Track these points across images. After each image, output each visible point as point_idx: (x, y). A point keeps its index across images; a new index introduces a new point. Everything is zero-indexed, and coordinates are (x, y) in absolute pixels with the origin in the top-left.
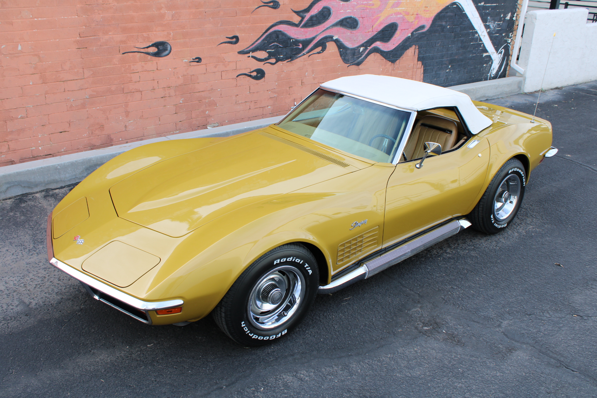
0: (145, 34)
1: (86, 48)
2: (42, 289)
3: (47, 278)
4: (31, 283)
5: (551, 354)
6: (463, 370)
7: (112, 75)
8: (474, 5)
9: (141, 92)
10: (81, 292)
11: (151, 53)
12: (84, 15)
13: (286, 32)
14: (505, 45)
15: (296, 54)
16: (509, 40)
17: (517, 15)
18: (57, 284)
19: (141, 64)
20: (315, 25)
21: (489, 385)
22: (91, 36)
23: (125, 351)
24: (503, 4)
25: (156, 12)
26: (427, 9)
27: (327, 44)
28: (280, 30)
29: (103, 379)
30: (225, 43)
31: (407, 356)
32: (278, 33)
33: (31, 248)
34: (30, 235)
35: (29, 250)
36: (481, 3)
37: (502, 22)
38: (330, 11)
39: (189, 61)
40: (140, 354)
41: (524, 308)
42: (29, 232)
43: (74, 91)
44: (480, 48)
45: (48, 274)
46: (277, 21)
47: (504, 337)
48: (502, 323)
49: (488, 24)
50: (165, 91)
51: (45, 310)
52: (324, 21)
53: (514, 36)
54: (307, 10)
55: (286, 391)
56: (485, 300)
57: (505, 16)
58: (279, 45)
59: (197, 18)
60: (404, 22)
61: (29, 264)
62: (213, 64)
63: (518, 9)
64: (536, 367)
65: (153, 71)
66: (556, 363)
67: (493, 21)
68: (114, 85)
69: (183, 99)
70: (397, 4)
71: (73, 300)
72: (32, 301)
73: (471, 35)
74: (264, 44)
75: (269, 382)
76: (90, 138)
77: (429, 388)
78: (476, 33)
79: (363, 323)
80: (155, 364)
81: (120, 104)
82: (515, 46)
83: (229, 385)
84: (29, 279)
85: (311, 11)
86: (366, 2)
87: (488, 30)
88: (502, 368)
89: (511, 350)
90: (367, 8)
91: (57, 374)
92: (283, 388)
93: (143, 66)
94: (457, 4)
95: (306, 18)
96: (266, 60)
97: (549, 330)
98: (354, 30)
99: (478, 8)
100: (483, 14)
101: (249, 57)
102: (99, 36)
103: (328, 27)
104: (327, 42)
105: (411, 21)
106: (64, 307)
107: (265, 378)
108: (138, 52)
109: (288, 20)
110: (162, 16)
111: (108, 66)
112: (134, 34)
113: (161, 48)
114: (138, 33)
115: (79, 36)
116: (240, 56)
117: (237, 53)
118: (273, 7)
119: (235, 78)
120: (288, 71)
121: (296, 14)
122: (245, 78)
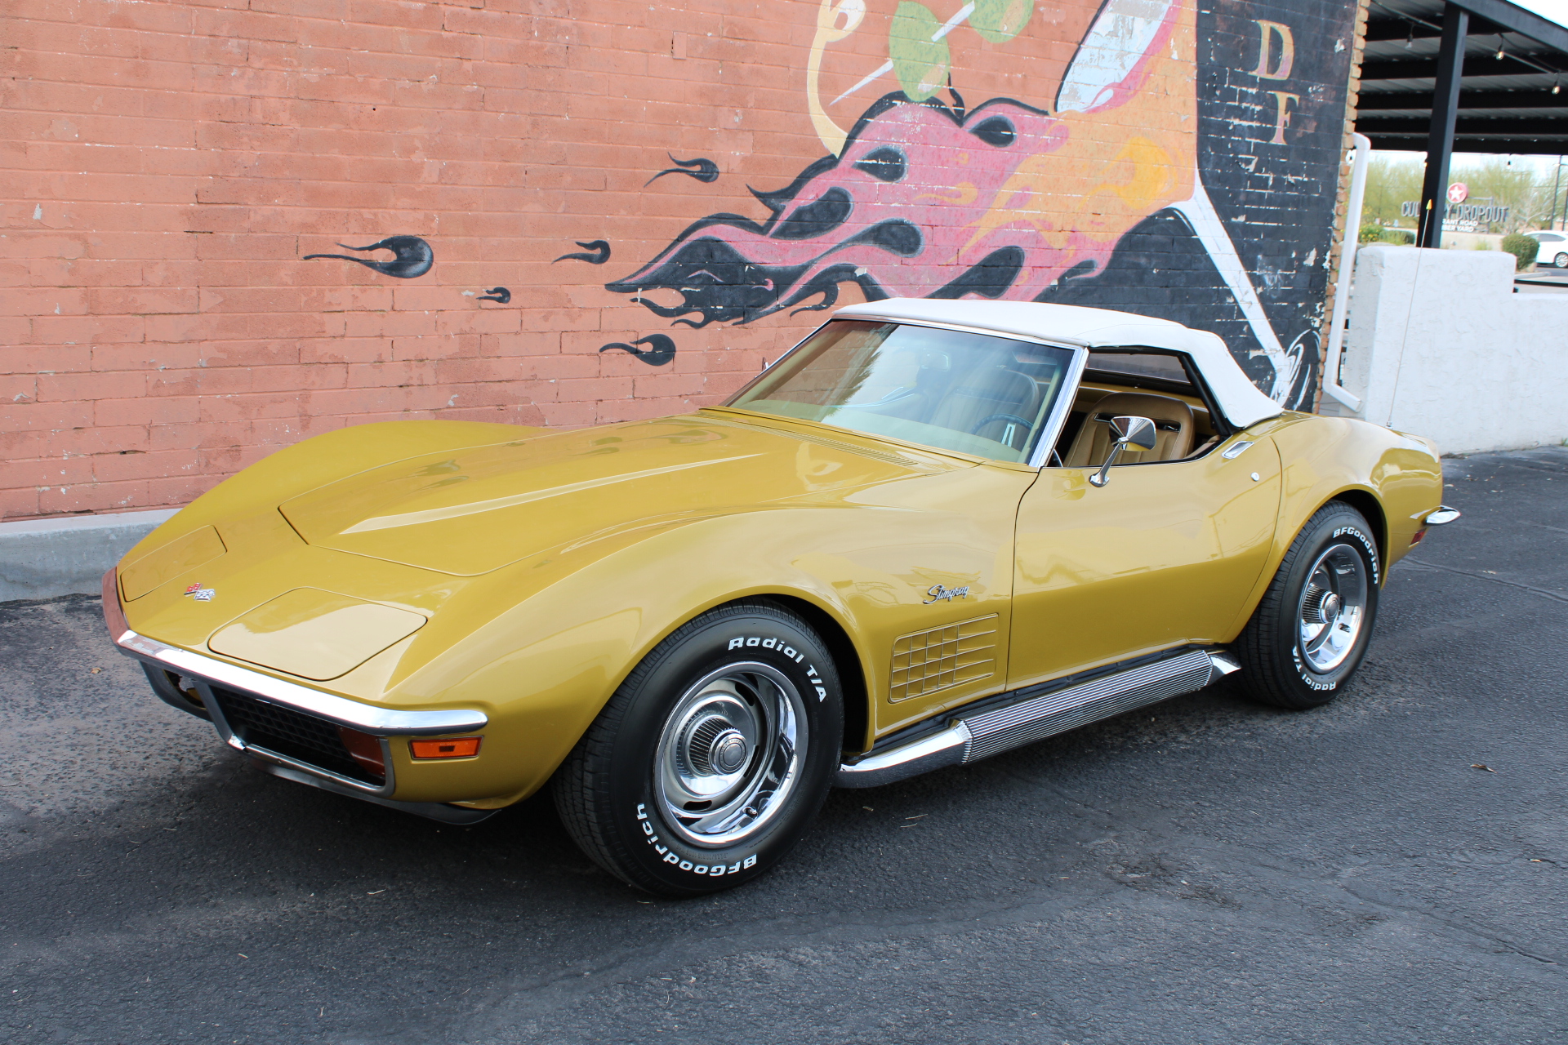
0: (367, 214)
1: (211, 233)
2: (65, 784)
3: (79, 761)
4: (34, 772)
5: (1478, 929)
6: (1243, 955)
7: (273, 311)
8: (1220, 220)
9: (346, 365)
10: (176, 791)
11: (380, 263)
12: (214, 148)
13: (732, 245)
14: (1305, 332)
15: (759, 306)
16: (1315, 322)
17: (1332, 256)
18: (108, 775)
19: (352, 289)
20: (808, 232)
21: (1317, 984)
22: (228, 203)
23: (305, 902)
24: (1294, 225)
25: (400, 159)
26: (1099, 219)
27: (840, 287)
28: (718, 237)
29: (246, 953)
30: (574, 257)
31: (1087, 926)
32: (712, 246)
33: (32, 706)
34: (27, 682)
35: (27, 710)
36: (1237, 218)
37: (1294, 272)
38: (848, 201)
39: (479, 296)
40: (348, 908)
41: (1395, 844)
42: (24, 676)
43: (169, 343)
44: (1241, 336)
45: (81, 757)
46: (710, 215)
47: (1349, 895)
48: (1339, 870)
49: (1257, 272)
50: (411, 370)
51: (74, 823)
52: (831, 225)
53: (1327, 310)
54: (789, 192)
55: (758, 985)
56: (1289, 828)
57: (1301, 258)
58: (712, 278)
59: (505, 184)
60: (1040, 248)
61: (28, 735)
62: (542, 310)
63: (1335, 241)
64: (1439, 952)
65: (382, 313)
66: (1491, 945)
67: (1270, 267)
68: (277, 338)
69: (456, 396)
70: (1021, 199)
71: (153, 806)
72: (38, 805)
73: (1215, 299)
74: (675, 270)
75: (712, 967)
76: (200, 476)
77: (1153, 986)
78: (1229, 293)
79: (961, 862)
80: (391, 928)
81: (288, 393)
82: (1332, 337)
83: (600, 970)
84: (27, 764)
85: (798, 196)
86: (941, 187)
87: (1260, 290)
88: (1347, 952)
89: (1370, 920)
90: (943, 202)
91: (115, 942)
92: (751, 979)
93: (357, 297)
94: (1177, 212)
95: (785, 211)
96: (678, 315)
97: (1468, 886)
98: (909, 255)
99: (1231, 229)
100: (1245, 245)
101: (635, 300)
102: (247, 204)
103: (841, 242)
104: (840, 281)
105: (1057, 246)
106: (129, 818)
107: (699, 960)
108: (347, 258)
109: (740, 214)
110: (415, 171)
111: (263, 287)
112: (338, 209)
113: (406, 253)
114: (350, 208)
115: (195, 200)
116: (611, 295)
117: (604, 287)
118: (699, 177)
119: (596, 355)
120: (737, 349)
121: (760, 200)
122: (623, 355)
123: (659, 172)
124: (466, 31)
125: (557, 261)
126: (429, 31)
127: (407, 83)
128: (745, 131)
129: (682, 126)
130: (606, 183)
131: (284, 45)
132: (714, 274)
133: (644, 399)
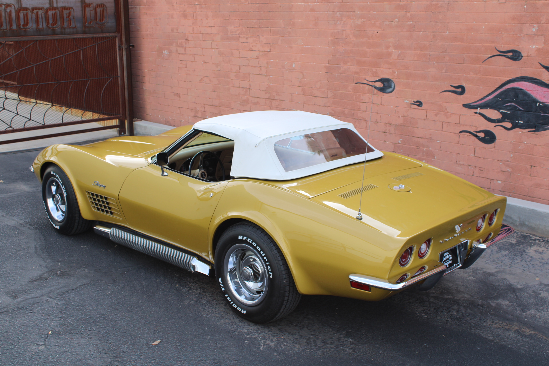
0: (374, 69)
1: (331, 73)
7: (346, 100)
9: (367, 121)
11: (378, 87)
12: (333, 46)
13: (529, 92)
15: (544, 125)
19: (369, 95)
22: (336, 64)
25: (385, 50)
28: (521, 87)
30: (449, 91)
32: (517, 92)
39: (410, 103)
43: (321, 106)
46: (517, 76)
50: (387, 127)
58: (517, 107)
59: (421, 60)
62: (434, 111)
65: (378, 105)
68: (347, 109)
69: (401, 140)
74: (497, 101)
93: (370, 98)
96: (497, 122)
101: (476, 113)
102: (340, 65)
108: (368, 84)
109: (535, 77)
110: (389, 54)
111: (344, 92)
112: (366, 68)
113: (386, 84)
114: (369, 67)
115: (328, 63)
116: (465, 109)
117: (462, 105)
118: (511, 58)
119: (458, 134)
120: (530, 144)
121: (547, 71)
122: (470, 136)
123: (490, 56)
124: (409, 1)
125: (442, 92)
126: (395, 3)
127: (388, 23)
128: (539, 35)
129: (503, 34)
130: (464, 60)
131: (351, 13)
132: (518, 105)
133: (479, 157)
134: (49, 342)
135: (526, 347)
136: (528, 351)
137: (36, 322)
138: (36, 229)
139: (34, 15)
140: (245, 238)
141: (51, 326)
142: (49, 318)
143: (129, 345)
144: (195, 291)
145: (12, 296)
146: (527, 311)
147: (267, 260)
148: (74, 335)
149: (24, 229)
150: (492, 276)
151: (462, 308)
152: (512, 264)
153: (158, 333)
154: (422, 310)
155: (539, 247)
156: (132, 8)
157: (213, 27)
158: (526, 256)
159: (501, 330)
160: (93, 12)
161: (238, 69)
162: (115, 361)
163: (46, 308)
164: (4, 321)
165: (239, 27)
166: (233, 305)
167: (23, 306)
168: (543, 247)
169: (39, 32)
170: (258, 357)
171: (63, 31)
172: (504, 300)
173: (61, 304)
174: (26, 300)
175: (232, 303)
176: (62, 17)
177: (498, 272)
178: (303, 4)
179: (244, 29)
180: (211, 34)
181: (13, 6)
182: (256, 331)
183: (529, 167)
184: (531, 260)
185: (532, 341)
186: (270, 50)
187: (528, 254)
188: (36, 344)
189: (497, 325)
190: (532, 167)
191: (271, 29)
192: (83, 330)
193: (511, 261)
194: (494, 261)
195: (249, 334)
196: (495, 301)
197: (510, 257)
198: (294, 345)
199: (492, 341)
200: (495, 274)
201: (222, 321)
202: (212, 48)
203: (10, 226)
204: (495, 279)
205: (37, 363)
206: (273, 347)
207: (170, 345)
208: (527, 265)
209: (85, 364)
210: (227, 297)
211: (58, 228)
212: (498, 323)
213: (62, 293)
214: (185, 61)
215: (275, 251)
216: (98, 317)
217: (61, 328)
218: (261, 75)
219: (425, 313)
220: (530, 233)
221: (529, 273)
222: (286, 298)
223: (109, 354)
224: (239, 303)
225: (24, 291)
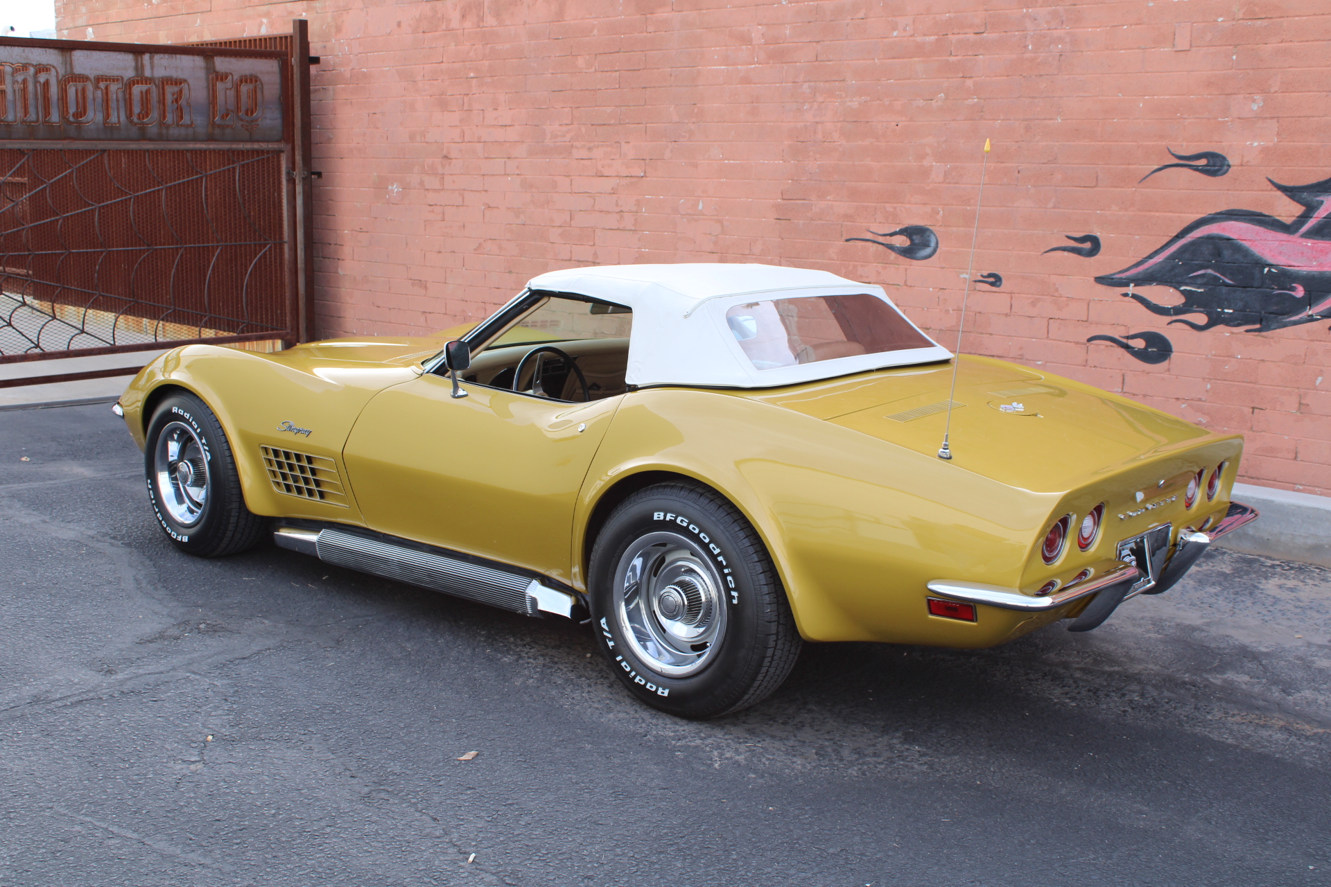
0: (889, 207)
1: (789, 220)
11: (897, 247)
12: (792, 160)
13: (1246, 244)
15: (1283, 314)
19: (877, 267)
22: (799, 200)
25: (915, 164)
28: (1227, 234)
30: (1064, 249)
32: (1218, 245)
39: (974, 279)
46: (1219, 211)
58: (1219, 279)
59: (999, 183)
62: (1029, 296)
65: (898, 287)
74: (1174, 268)
93: (880, 273)
95: (1322, 208)
96: (1175, 314)
101: (1126, 295)
102: (810, 200)
108: (874, 242)
109: (1258, 210)
110: (925, 173)
111: (819, 261)
113: (917, 239)
114: (878, 203)
115: (781, 196)
116: (1101, 288)
117: (1093, 279)
118: (1205, 171)
119: (1084, 344)
120: (1250, 359)
121: (1286, 195)
122: (1112, 348)
123: (1156, 167)
124: (969, 53)
125: (1046, 252)
126: (939, 58)
127: (921, 103)
128: (1266, 118)
129: (1185, 118)
130: (1097, 180)
131: (837, 83)
132: (1221, 274)
133: (1134, 395)
134: (210, 756)
135: (1314, 757)
136: (1321, 764)
137: (172, 719)
138: (129, 545)
139: (99, 93)
140: (669, 517)
141: (210, 726)
142: (199, 710)
143: (403, 761)
144: (531, 660)
145: (102, 670)
146: (1294, 693)
147: (724, 563)
148: (268, 744)
149: (100, 545)
150: (1198, 632)
151: (1149, 688)
152: (1235, 610)
153: (467, 738)
154: (1062, 694)
155: (1285, 579)
156: (316, 91)
157: (510, 126)
158: (1260, 595)
159: (1248, 726)
160: (231, 93)
161: (569, 220)
162: (379, 791)
163: (188, 693)
164: (93, 718)
165: (572, 124)
166: (637, 680)
167: (133, 688)
168: (1294, 578)
169: (109, 131)
170: (714, 782)
171: (164, 131)
172: (1237, 673)
173: (222, 685)
174: (137, 677)
175: (633, 674)
176: (162, 101)
177: (1208, 624)
178: (723, 67)
179: (583, 129)
180: (505, 141)
181: (53, 70)
182: (696, 733)
183: (1247, 410)
184: (1275, 603)
185: (1324, 746)
186: (645, 172)
187: (1264, 591)
188: (181, 759)
189: (1238, 719)
190: (1255, 410)
191: (648, 125)
192: (287, 734)
193: (1231, 605)
194: (1192, 604)
195: (680, 740)
196: (1218, 676)
197: (1226, 598)
198: (790, 759)
199: (1237, 747)
200: (1204, 627)
201: (611, 715)
202: (505, 174)
203: (65, 540)
204: (1206, 636)
205: (192, 795)
206: (744, 762)
207: (501, 760)
208: (1269, 611)
209: (310, 797)
210: (621, 661)
211: (185, 539)
212: (1239, 714)
213: (221, 664)
214: (441, 205)
215: (744, 541)
216: (317, 709)
217: (234, 730)
218: (623, 230)
219: (1069, 698)
220: (1259, 553)
221: (1277, 627)
222: (770, 652)
223: (361, 778)
224: (652, 673)
225: (129, 662)
